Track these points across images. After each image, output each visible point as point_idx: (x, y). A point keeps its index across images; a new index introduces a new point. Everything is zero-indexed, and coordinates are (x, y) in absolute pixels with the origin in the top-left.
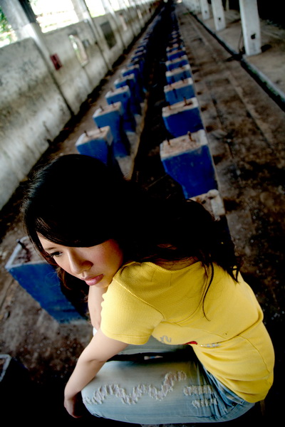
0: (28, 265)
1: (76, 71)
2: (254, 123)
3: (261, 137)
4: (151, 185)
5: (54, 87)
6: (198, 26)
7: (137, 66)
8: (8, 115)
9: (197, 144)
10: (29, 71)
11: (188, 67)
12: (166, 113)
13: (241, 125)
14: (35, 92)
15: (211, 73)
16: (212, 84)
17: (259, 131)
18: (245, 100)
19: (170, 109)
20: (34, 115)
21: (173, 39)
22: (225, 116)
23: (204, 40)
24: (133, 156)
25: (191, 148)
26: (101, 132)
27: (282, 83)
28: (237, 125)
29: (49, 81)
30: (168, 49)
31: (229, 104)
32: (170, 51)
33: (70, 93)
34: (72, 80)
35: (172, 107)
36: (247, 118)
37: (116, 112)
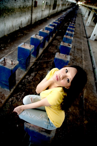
0: (4, 67)
1: (39, 10)
2: (82, 60)
3: (82, 65)
4: (45, 61)
5: (30, 11)
6: (81, 20)
7: (59, 22)
8: (12, 12)
9: (67, 59)
10: (26, 2)
11: (73, 33)
12: (62, 44)
13: (78, 58)
14: (24, 10)
15: (78, 37)
16: (77, 41)
17: (82, 63)
18: (83, 52)
19: (63, 44)
20: (20, 17)
21: (73, 20)
22: (75, 53)
23: (81, 26)
24: (44, 49)
25: (64, 59)
26: (40, 37)
27: (95, 53)
28: (77, 58)
29: (30, 9)
30: (70, 23)
31: (78, 50)
32: (71, 24)
33: (34, 16)
34: (37, 13)
35: (64, 43)
36: (81, 58)
37: (47, 34)
